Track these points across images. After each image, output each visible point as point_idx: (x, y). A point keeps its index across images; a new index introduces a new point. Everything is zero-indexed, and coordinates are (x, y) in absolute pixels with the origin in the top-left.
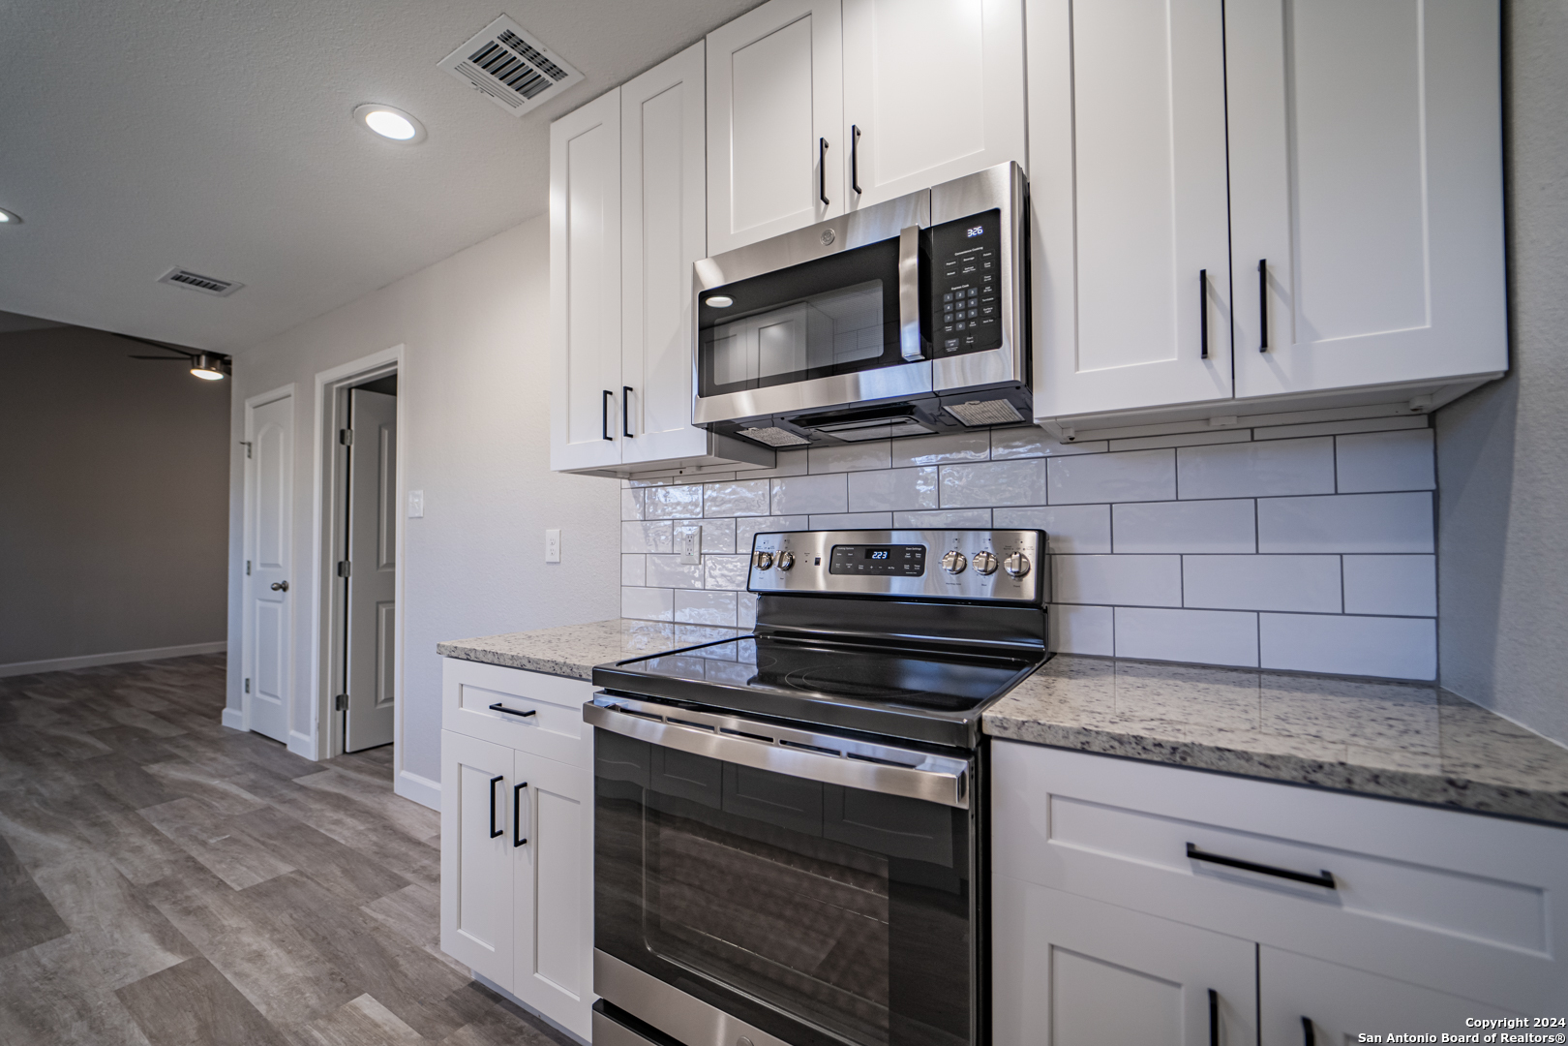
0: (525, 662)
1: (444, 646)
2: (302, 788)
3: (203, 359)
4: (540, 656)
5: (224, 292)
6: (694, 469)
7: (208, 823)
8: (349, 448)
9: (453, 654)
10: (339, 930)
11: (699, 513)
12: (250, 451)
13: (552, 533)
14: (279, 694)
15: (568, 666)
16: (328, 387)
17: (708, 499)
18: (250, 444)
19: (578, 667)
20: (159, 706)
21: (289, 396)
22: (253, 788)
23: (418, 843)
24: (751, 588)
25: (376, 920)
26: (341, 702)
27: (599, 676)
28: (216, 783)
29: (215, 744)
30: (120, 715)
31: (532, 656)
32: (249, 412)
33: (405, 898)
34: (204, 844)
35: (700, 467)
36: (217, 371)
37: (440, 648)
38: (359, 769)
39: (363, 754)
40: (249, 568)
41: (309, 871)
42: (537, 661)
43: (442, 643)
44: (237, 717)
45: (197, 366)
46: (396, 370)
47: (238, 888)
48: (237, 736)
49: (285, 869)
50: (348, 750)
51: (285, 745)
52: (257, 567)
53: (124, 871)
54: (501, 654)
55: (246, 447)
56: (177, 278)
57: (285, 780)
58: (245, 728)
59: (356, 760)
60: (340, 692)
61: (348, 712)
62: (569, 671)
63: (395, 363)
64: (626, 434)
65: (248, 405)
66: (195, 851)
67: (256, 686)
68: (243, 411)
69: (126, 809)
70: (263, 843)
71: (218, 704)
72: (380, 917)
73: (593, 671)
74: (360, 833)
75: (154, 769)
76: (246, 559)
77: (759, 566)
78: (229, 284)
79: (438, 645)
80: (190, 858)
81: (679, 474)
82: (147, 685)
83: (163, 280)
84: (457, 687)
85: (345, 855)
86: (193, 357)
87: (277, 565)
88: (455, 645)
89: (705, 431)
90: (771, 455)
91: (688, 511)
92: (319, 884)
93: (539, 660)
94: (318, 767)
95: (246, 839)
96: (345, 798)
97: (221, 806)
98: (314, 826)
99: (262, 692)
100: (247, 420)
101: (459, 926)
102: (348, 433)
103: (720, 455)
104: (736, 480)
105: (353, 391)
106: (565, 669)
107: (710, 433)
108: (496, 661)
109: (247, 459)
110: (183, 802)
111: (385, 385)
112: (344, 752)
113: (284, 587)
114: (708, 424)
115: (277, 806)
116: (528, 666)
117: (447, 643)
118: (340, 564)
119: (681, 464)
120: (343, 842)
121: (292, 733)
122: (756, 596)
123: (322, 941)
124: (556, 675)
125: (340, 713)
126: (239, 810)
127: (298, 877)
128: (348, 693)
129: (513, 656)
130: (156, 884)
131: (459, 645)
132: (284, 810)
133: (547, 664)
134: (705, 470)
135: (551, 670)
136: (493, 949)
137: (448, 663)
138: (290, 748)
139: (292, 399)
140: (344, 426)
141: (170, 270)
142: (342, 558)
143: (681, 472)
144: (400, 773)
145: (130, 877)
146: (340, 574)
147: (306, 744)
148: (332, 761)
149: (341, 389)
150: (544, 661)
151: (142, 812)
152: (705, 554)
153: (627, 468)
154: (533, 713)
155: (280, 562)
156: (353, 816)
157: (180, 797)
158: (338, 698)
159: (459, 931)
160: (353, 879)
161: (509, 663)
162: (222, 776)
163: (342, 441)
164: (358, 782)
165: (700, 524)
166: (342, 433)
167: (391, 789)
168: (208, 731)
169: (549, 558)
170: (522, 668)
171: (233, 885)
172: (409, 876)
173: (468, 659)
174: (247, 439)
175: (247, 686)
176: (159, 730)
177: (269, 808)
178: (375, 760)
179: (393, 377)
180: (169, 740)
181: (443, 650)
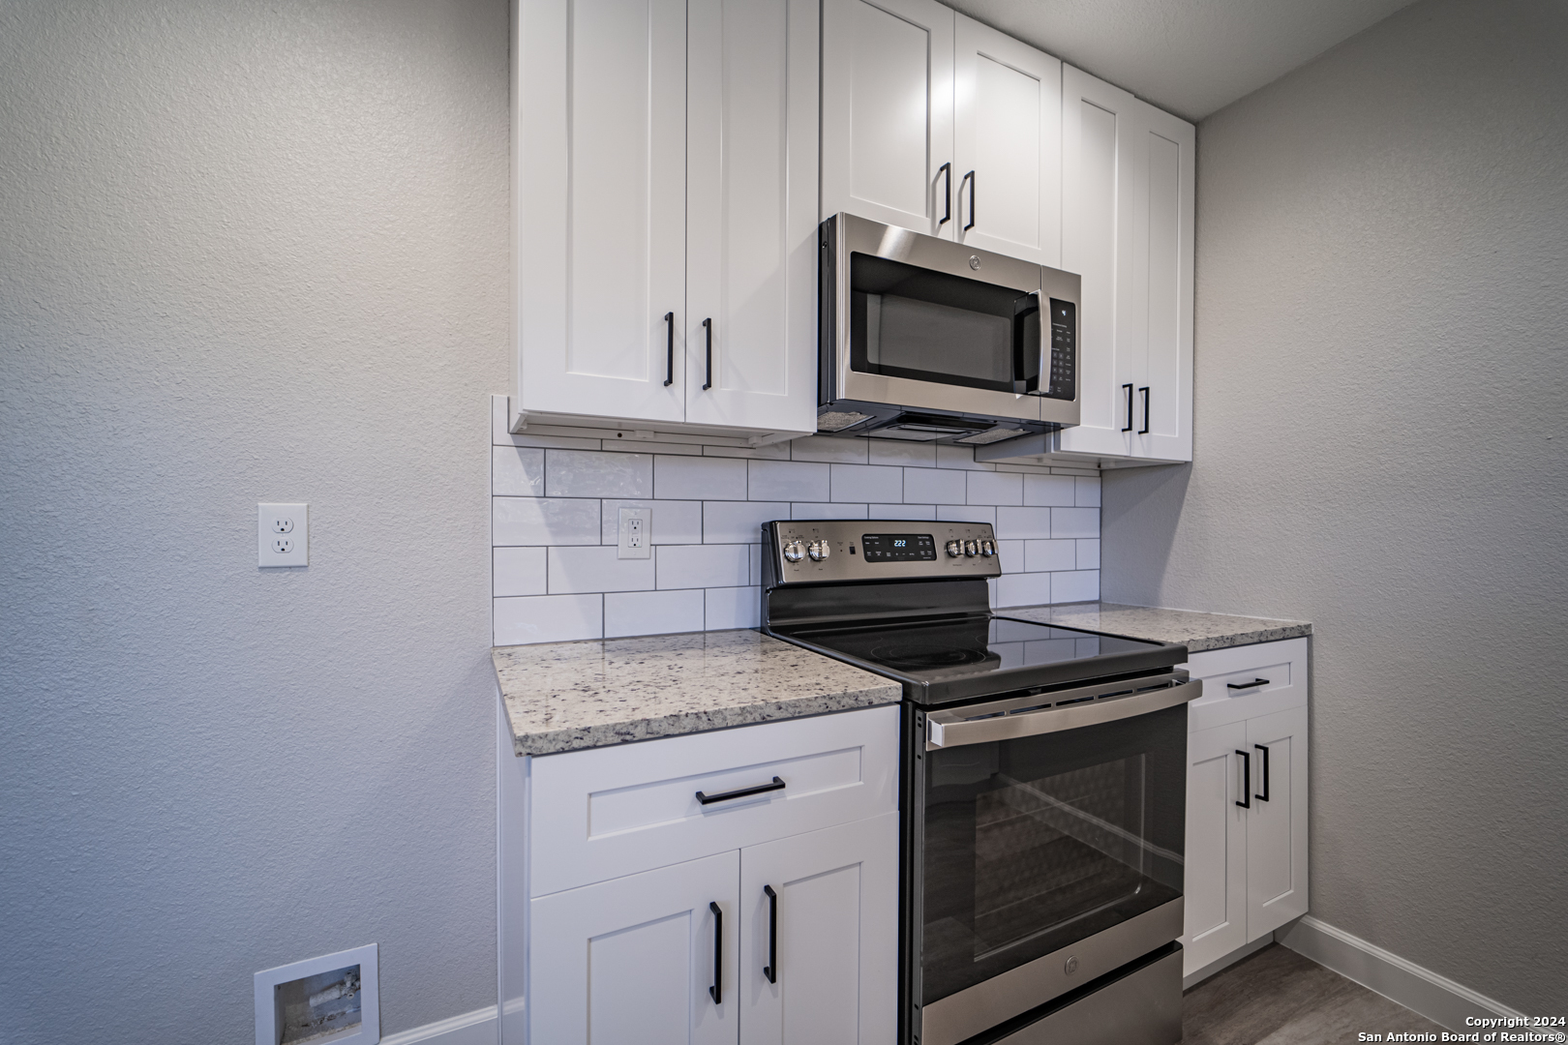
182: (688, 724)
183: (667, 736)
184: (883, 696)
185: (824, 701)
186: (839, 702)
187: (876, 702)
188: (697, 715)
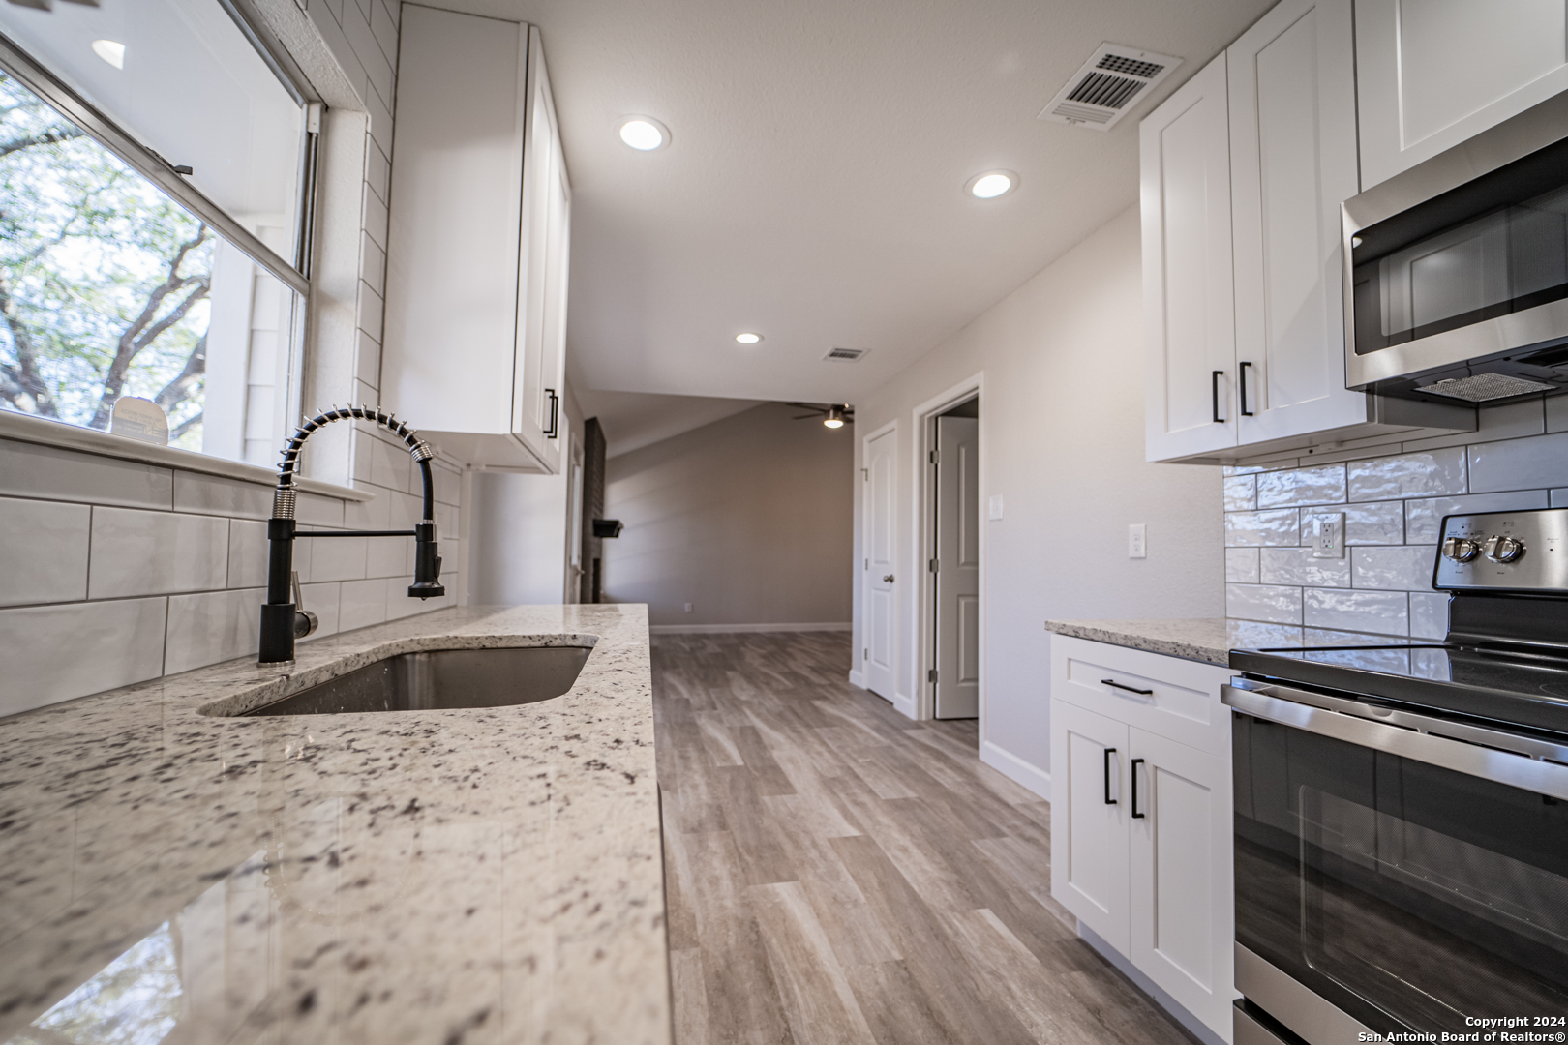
0: (1140, 642)
1: (1052, 623)
2: (909, 738)
3: (832, 413)
4: (1155, 637)
5: (858, 358)
6: (1333, 447)
7: (855, 747)
8: (936, 466)
9: (1061, 631)
10: (958, 852)
11: (1340, 498)
12: (867, 475)
13: (1137, 528)
14: (888, 663)
15: (1193, 648)
16: (922, 418)
17: (1354, 481)
18: (867, 470)
19: (1206, 651)
20: (811, 663)
21: (893, 430)
22: (878, 730)
23: (1007, 806)
24: (1440, 584)
25: (985, 855)
26: (932, 676)
27: (1236, 659)
28: (854, 721)
29: (846, 693)
30: (792, 664)
31: (1147, 637)
32: (866, 445)
33: (1005, 846)
34: (855, 761)
35: (1341, 443)
36: (840, 420)
37: (1048, 626)
38: (947, 733)
39: (950, 722)
40: (867, 564)
41: (928, 801)
42: (1155, 642)
43: (1050, 621)
44: (859, 677)
45: (827, 418)
46: (977, 394)
47: (883, 798)
48: (858, 691)
49: (911, 795)
50: (938, 716)
51: (892, 704)
52: (872, 564)
53: (816, 766)
54: (1113, 634)
55: (864, 473)
56: (833, 355)
57: (898, 730)
58: (864, 686)
59: (943, 725)
60: (932, 668)
61: (938, 685)
62: (1194, 653)
63: (977, 388)
64: (1244, 413)
65: (866, 440)
66: (852, 765)
67: (872, 655)
68: (862, 444)
69: (808, 726)
70: (893, 771)
71: (845, 667)
72: (988, 854)
73: (1230, 654)
74: (959, 783)
75: (818, 703)
76: (864, 558)
77: (1456, 556)
78: (860, 352)
79: (1047, 623)
80: (849, 768)
81: (1308, 454)
82: (801, 647)
83: (825, 359)
84: (1066, 661)
85: (949, 795)
86: (823, 411)
87: (885, 562)
88: (1063, 623)
89: (1364, 394)
90: (1471, 415)
91: (1326, 496)
92: (936, 813)
93: (1157, 640)
94: (917, 725)
95: (881, 765)
96: (942, 754)
97: (861, 738)
98: (923, 768)
99: (876, 660)
100: (866, 452)
101: (1070, 879)
102: (935, 454)
103: (1386, 420)
104: (1403, 453)
105: (939, 419)
106: (1188, 651)
107: (1371, 396)
108: (1108, 639)
109: (864, 481)
110: (837, 729)
111: (967, 410)
112: (935, 718)
113: (891, 579)
114: (1368, 385)
115: (896, 747)
116: (1144, 646)
117: (1054, 621)
118: (931, 562)
119: (1311, 442)
120: (947, 786)
121: (898, 695)
122: (1448, 597)
123: (947, 855)
124: (1178, 656)
125: (932, 685)
126: (872, 744)
127: (920, 803)
128: (938, 668)
129: (1126, 636)
130: (834, 779)
131: (1067, 624)
132: (901, 751)
133: (1167, 646)
134: (1348, 446)
135: (1172, 652)
136: (1107, 911)
137: (1056, 639)
138: (896, 707)
139: (896, 432)
140: (933, 448)
141: (830, 350)
142: (932, 557)
143: (1311, 451)
144: (984, 743)
145: (819, 769)
146: (931, 569)
147: (909, 704)
148: (927, 722)
149: (930, 419)
150: (1163, 642)
151: (817, 730)
152: (1351, 546)
153: (1231, 453)
154: (1150, 692)
155: (888, 559)
156: (951, 768)
157: (835, 725)
158: (930, 672)
159: (1070, 884)
160: (961, 817)
161: (1122, 642)
162: (857, 717)
163: (932, 460)
164: (949, 744)
165: (1343, 510)
166: (932, 454)
167: (977, 756)
168: (841, 683)
169: (1132, 553)
170: (1137, 647)
171: (879, 794)
172: (1004, 829)
173: (1077, 637)
174: (865, 466)
175: (866, 654)
176: (815, 678)
177: (890, 747)
178: (959, 729)
179: (975, 401)
180: (822, 686)
181: (1051, 626)
182: (1100, 636)
183: (1092, 640)
184: (1220, 657)
185: (1174, 646)
186: (1184, 650)
187: (1214, 660)
188: (1104, 632)
